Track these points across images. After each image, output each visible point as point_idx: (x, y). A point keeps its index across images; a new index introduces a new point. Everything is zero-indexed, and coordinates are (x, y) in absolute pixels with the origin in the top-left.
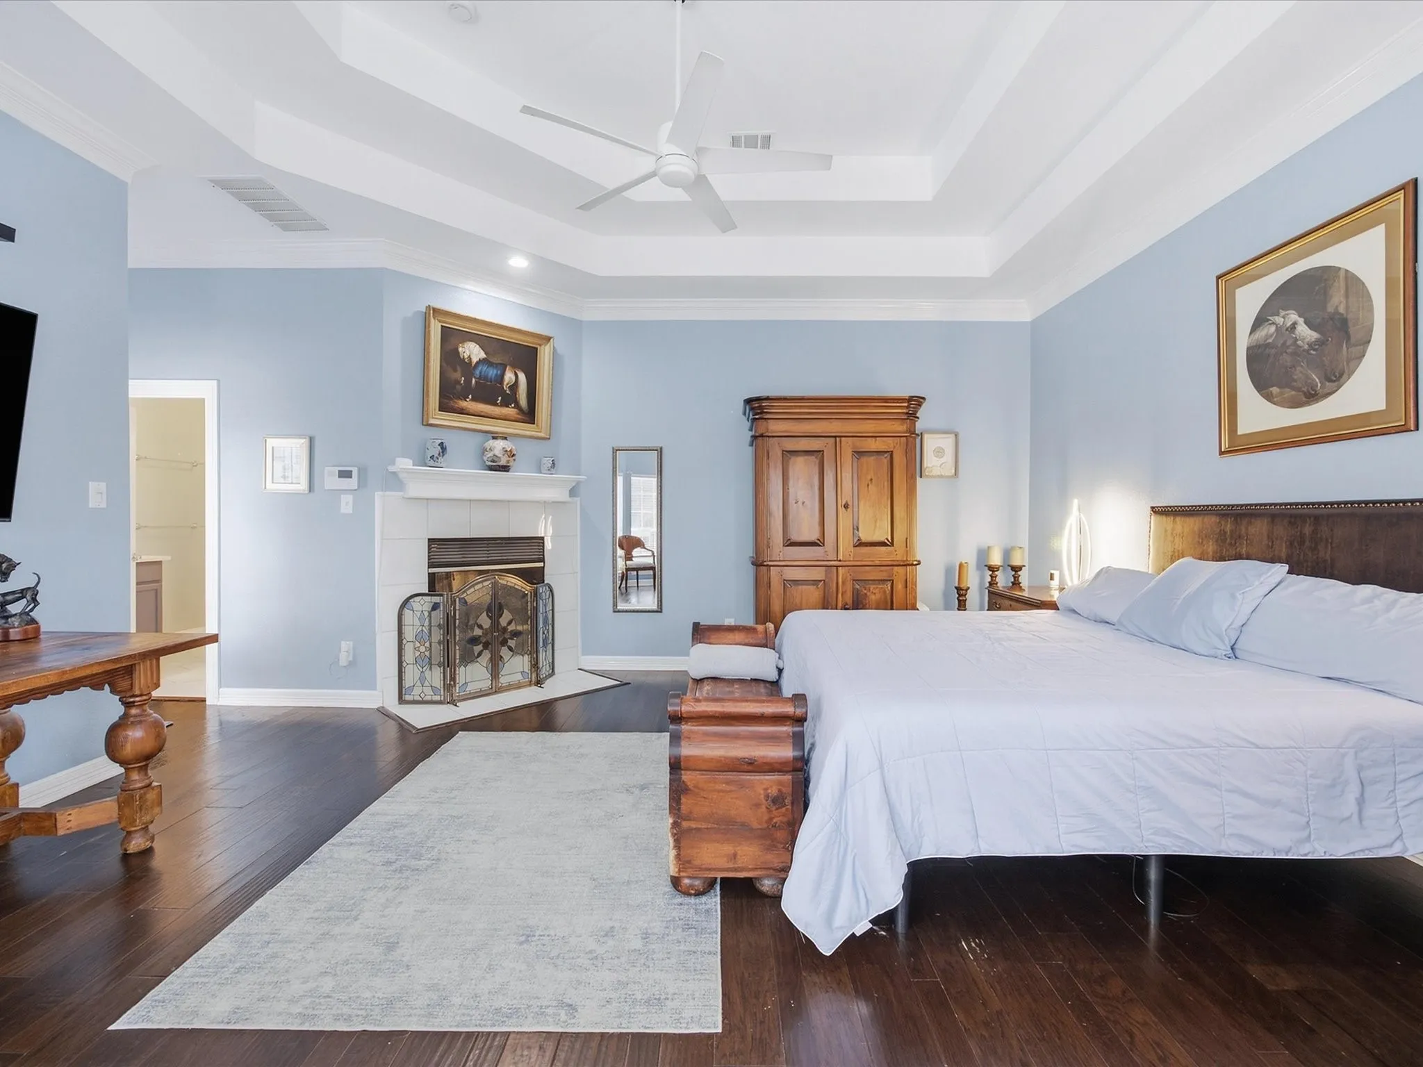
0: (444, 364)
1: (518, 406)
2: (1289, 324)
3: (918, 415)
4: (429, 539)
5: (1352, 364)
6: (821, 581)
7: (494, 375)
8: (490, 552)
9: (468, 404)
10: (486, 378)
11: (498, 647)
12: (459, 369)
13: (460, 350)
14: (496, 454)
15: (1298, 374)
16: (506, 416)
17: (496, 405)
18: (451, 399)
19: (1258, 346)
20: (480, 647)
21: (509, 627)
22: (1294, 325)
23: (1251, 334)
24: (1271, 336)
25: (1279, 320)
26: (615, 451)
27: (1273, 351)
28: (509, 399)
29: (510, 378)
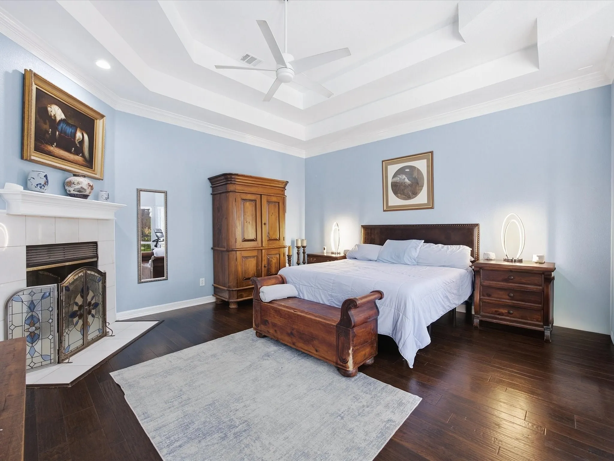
0: (38, 116)
1: (83, 156)
2: (403, 178)
3: (286, 188)
4: (27, 247)
5: (419, 191)
6: (255, 256)
7: (70, 132)
8: (65, 253)
9: (53, 149)
10: (65, 133)
11: (87, 315)
12: (48, 123)
13: (49, 109)
14: (83, 187)
15: (406, 191)
16: (77, 161)
17: (70, 152)
18: (42, 144)
19: (394, 183)
20: (77, 319)
21: (92, 302)
22: (404, 179)
23: (392, 178)
24: (398, 180)
25: (400, 177)
26: (139, 191)
27: (399, 184)
28: (79, 151)
29: (79, 137)
